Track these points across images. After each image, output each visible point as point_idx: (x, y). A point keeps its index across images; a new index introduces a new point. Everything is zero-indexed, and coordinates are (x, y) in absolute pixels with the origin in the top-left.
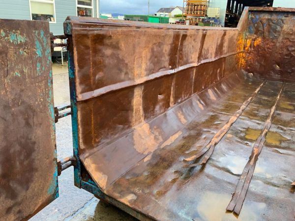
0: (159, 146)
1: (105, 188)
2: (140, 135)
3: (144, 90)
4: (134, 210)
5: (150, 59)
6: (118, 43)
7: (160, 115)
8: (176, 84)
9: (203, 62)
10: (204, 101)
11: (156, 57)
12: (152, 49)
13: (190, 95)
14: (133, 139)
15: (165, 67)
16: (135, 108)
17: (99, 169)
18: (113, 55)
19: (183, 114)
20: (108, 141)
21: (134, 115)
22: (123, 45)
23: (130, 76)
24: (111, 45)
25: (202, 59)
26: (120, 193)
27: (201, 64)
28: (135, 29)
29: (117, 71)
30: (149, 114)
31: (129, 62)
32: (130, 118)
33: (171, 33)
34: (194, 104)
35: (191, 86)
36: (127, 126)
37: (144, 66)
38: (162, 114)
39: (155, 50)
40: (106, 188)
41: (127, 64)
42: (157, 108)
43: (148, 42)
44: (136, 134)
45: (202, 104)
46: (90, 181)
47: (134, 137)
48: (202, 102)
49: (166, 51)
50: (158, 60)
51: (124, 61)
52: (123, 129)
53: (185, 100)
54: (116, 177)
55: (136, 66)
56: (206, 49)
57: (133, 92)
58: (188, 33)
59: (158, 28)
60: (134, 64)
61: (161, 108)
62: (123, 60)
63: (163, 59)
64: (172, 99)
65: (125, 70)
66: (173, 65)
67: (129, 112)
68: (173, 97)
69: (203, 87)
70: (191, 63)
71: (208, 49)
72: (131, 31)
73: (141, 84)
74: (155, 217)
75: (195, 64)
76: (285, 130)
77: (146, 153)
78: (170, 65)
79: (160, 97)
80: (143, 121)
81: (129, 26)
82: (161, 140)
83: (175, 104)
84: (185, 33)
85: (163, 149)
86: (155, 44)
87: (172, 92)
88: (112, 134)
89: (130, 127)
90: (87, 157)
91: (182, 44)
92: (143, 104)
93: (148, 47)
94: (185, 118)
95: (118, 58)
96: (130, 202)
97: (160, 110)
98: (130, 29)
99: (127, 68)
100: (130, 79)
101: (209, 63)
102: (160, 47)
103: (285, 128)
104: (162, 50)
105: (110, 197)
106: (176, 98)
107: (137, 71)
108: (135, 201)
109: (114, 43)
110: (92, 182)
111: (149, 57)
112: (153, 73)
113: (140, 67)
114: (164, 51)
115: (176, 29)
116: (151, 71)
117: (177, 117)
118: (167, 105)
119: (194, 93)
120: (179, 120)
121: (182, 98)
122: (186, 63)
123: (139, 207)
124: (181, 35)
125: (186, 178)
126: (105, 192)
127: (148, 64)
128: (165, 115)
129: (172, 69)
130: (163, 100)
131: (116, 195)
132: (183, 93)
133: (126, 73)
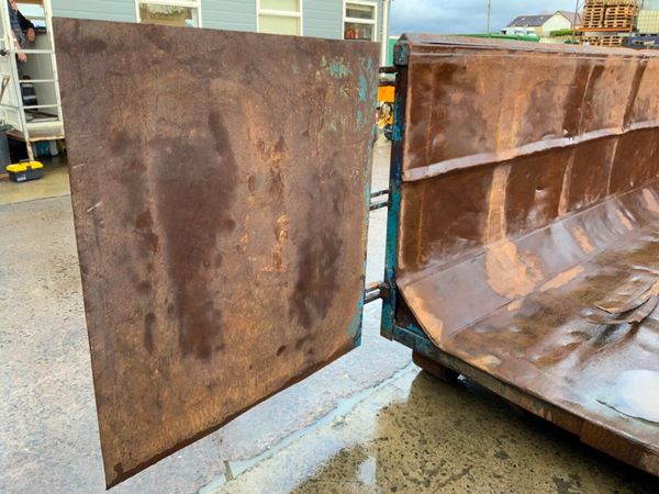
0: (535, 288)
1: (439, 339)
2: (498, 262)
3: (511, 176)
4: (498, 380)
5: (527, 113)
6: (474, 80)
7: (538, 231)
8: (574, 170)
9: (634, 127)
10: (634, 212)
11: (538, 111)
12: (533, 94)
13: (603, 196)
14: (485, 267)
15: (554, 132)
16: (491, 207)
17: (427, 307)
18: (463, 103)
19: (586, 233)
20: (442, 263)
21: (488, 221)
22: (482, 84)
23: (488, 145)
24: (463, 83)
25: (633, 120)
26: (469, 350)
27: (631, 132)
28: (507, 55)
29: (468, 134)
30: (516, 225)
31: (490, 117)
32: (481, 227)
33: (573, 62)
34: (609, 216)
35: (605, 178)
36: (473, 242)
37: (515, 127)
38: (542, 229)
39: (539, 95)
40: (443, 339)
41: (485, 121)
42: (533, 215)
43: (527, 80)
44: (489, 256)
45: (629, 218)
46: (411, 327)
47: (487, 264)
48: (629, 214)
49: (559, 99)
50: (541, 116)
51: (481, 114)
52: (467, 246)
53: (591, 205)
54: (458, 327)
55: (501, 125)
56: (644, 99)
57: (491, 177)
58: (607, 64)
59: (549, 53)
60: (498, 121)
61: (539, 215)
62: (479, 114)
63: (552, 114)
64: (563, 201)
65: (480, 132)
66: (571, 127)
67: (481, 214)
68: (566, 197)
69: (632, 184)
70: (609, 126)
71: (648, 101)
72: (499, 58)
73: (508, 162)
74: (540, 394)
75: (618, 131)
77: (511, 296)
78: (564, 128)
79: (540, 194)
80: (504, 236)
81: (498, 50)
82: (540, 277)
83: (568, 211)
84: (600, 63)
85: (545, 293)
86: (539, 83)
87: (564, 187)
88: (448, 252)
89: (479, 244)
90: (407, 285)
91: (591, 87)
92: (506, 203)
93: (525, 90)
94: (591, 242)
95: (471, 109)
96: (487, 366)
97: (538, 220)
98: (498, 54)
99: (485, 128)
100: (487, 150)
101: (650, 129)
102: (548, 90)
104: (551, 97)
105: (450, 356)
106: (572, 200)
107: (501, 136)
108: (499, 367)
109: (468, 81)
110: (416, 330)
111: (525, 111)
112: (530, 142)
113: (509, 127)
114: (555, 99)
115: (582, 55)
116: (528, 138)
117: (574, 237)
118: (552, 212)
119: (611, 193)
120: (579, 244)
121: (584, 202)
122: (598, 127)
123: (506, 375)
124: (593, 67)
125: (597, 345)
126: (441, 346)
127: (523, 123)
128: (548, 232)
129: (568, 136)
130: (545, 199)
131: (461, 353)
132: (587, 190)
133: (483, 139)
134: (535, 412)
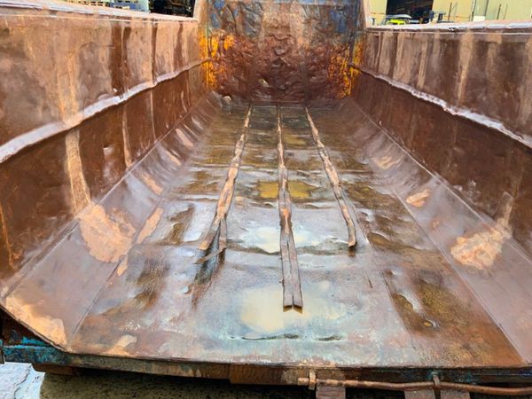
0: (133, 243)
1: (65, 343)
2: (92, 228)
3: (81, 140)
4: (142, 360)
5: (80, 77)
6: (21, 44)
7: (115, 186)
8: (129, 124)
9: (160, 79)
10: (177, 150)
11: (89, 73)
12: (81, 56)
13: (152, 142)
14: (83, 239)
15: (106, 92)
16: (71, 176)
17: (40, 312)
18: (14, 70)
19: (153, 177)
20: (38, 252)
21: (73, 192)
22: (31, 49)
23: (53, 113)
24: (8, 49)
25: (157, 74)
26: (100, 341)
27: (159, 84)
28: (48, 16)
29: (28, 105)
30: (97, 187)
31: (47, 84)
32: (67, 199)
33: (107, 24)
34: (163, 158)
35: (150, 125)
36: (64, 217)
37: (73, 92)
38: (119, 183)
39: (86, 58)
40: (68, 342)
41: (43, 89)
42: (107, 172)
43: (73, 42)
44: (83, 226)
45: (175, 156)
46: (25, 340)
47: (84, 235)
48: (175, 153)
49: (103, 60)
50: (93, 77)
51: (38, 82)
52: (59, 224)
53: (148, 151)
54: (79, 318)
55: (60, 91)
56: (160, 55)
57: (63, 146)
58: (132, 26)
59: (86, 14)
60: (56, 87)
61: (111, 170)
62: (35, 81)
63: (101, 75)
64: (127, 153)
65: (41, 102)
66: (119, 86)
67: (63, 186)
68: (128, 149)
69: (167, 126)
70: (144, 81)
71: (163, 56)
72: (42, 19)
73: (75, 128)
74: (185, 357)
75: (150, 85)
76: (308, 176)
77: (115, 260)
78: (113, 87)
79: (108, 151)
80: (89, 201)
81: (37, 9)
82: (133, 231)
83: (133, 161)
84: (127, 25)
85: (142, 244)
86: (84, 46)
87: (125, 140)
88: (41, 238)
89: (69, 217)
90: (6, 296)
91: (125, 47)
92: (83, 168)
93: (74, 52)
94: (159, 184)
95: (25, 77)
96: (126, 349)
97: (113, 176)
98: (39, 15)
99: (45, 97)
100: (53, 120)
101: (169, 80)
102: (92, 52)
103: (307, 173)
104: (97, 58)
105: (81, 356)
106: (133, 150)
107: (64, 102)
108: (136, 344)
109: (15, 45)
110: (33, 341)
111: (77, 74)
112: (89, 104)
113: (68, 92)
114: (100, 60)
115: (113, 17)
116: (87, 101)
117: (145, 184)
118: (121, 167)
119: (157, 137)
120: (150, 188)
121: (142, 150)
122: (137, 82)
123: (147, 351)
124: (123, 29)
125: (204, 281)
126: (70, 350)
127: (79, 86)
128: (124, 185)
129: (117, 94)
130: (113, 155)
131: (95, 347)
132: (140, 139)
133: (45, 108)
134: (185, 375)
